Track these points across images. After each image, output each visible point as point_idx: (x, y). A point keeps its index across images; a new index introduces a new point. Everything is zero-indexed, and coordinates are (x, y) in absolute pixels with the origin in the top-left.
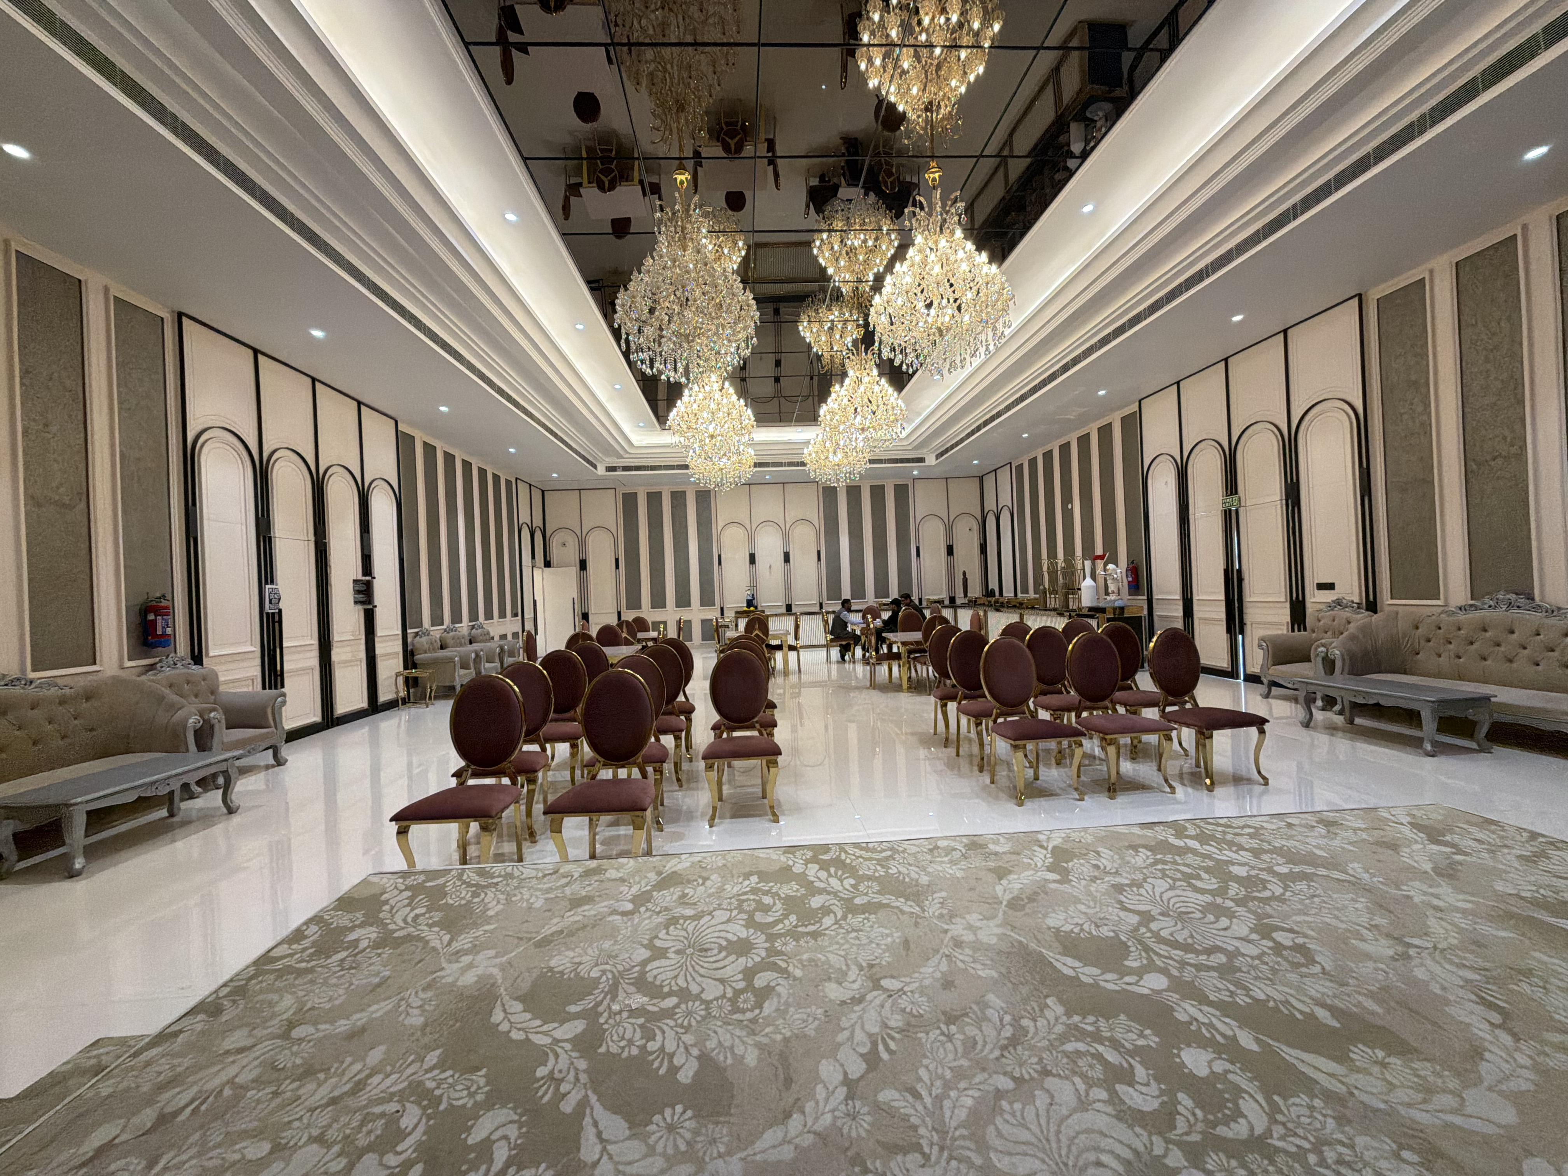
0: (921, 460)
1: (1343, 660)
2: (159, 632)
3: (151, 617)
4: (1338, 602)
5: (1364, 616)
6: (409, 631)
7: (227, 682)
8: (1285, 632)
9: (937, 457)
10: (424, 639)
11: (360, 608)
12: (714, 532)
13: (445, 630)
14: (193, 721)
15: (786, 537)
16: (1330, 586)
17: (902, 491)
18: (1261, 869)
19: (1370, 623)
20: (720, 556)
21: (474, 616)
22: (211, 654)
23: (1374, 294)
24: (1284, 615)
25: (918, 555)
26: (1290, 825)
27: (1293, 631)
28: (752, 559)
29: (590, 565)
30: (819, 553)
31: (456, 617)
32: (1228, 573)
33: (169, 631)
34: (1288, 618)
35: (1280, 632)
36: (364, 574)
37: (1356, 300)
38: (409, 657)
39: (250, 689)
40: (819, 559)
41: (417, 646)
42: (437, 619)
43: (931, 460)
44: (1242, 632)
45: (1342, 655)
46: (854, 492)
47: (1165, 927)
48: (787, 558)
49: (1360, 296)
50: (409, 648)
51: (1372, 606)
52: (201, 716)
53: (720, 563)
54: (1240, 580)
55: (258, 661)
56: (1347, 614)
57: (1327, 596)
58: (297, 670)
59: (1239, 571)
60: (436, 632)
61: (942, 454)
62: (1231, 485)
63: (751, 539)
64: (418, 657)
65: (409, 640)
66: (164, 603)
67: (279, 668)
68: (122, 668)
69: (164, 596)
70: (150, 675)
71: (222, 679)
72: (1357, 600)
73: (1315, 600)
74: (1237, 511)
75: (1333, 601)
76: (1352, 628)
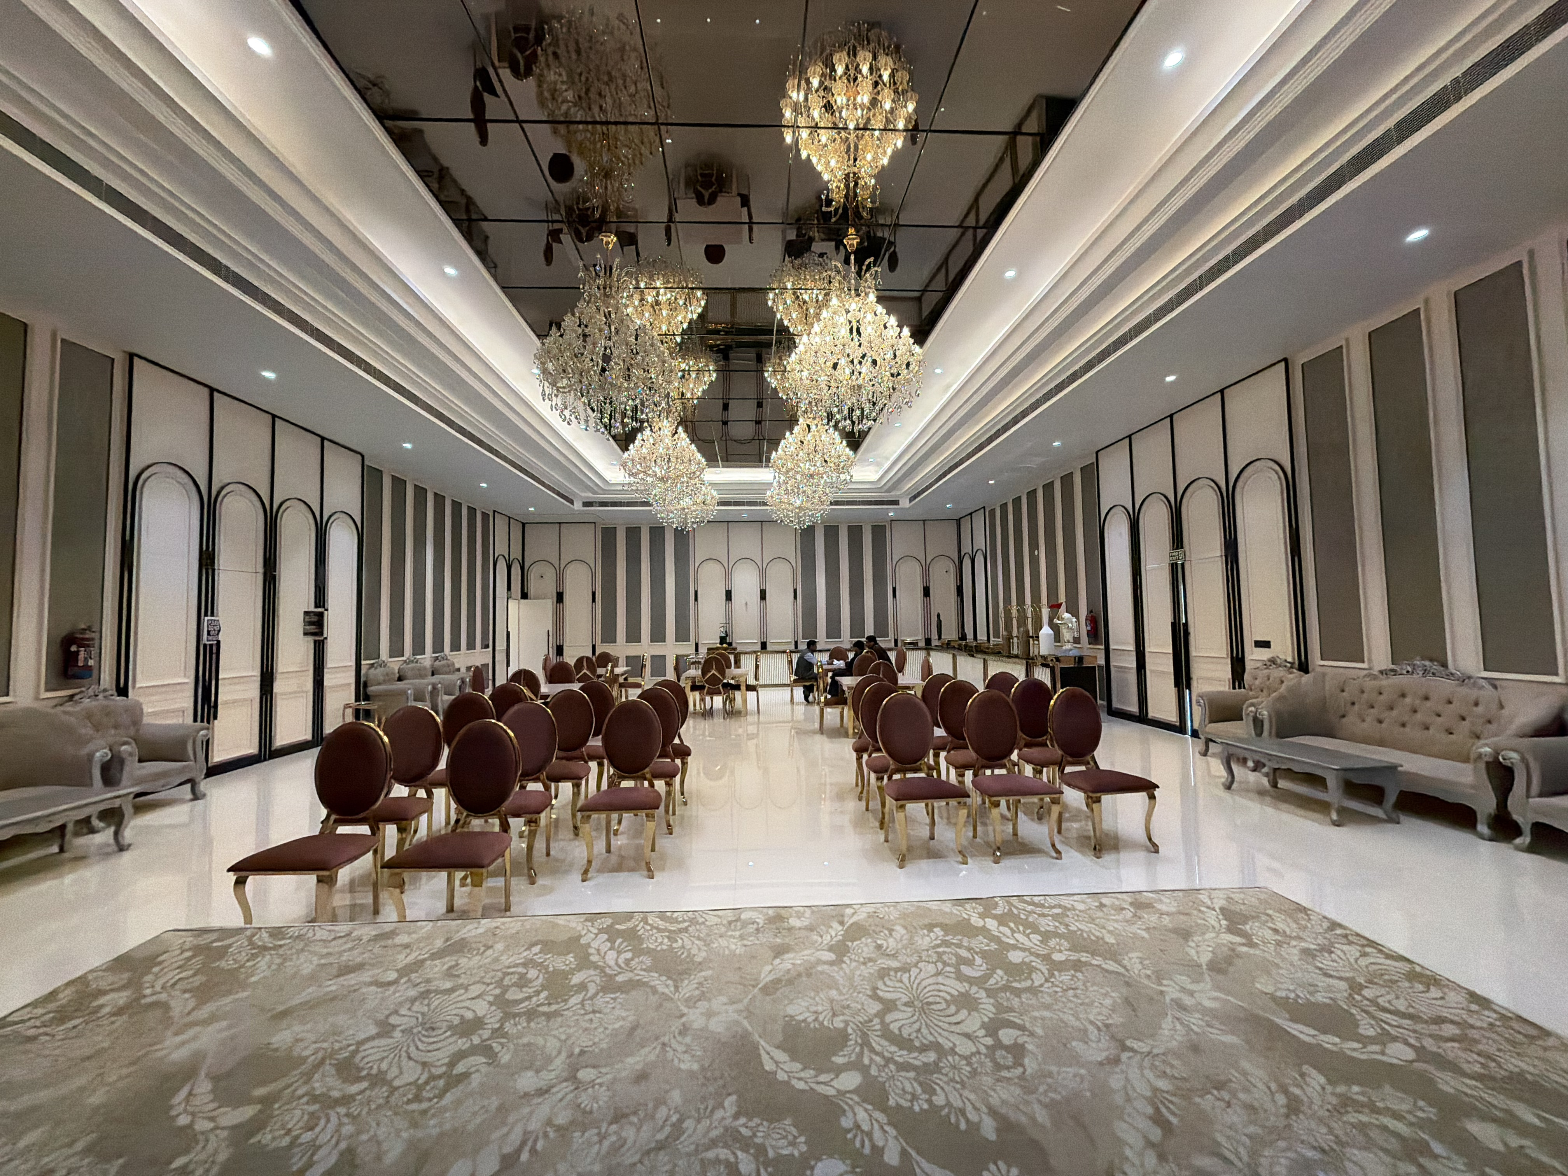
0: (895, 502)
1: (1271, 722)
2: (81, 664)
3: (74, 648)
4: (1273, 661)
5: (1294, 677)
6: (363, 662)
7: (155, 714)
8: (1227, 689)
9: (911, 501)
10: (380, 671)
11: (311, 639)
12: (692, 568)
13: (405, 661)
14: (101, 754)
15: (763, 574)
16: (1266, 644)
17: (879, 532)
18: (1038, 956)
19: (1299, 683)
20: (696, 592)
21: (438, 646)
22: (138, 685)
23: (1299, 360)
24: (1225, 671)
25: (894, 595)
26: (1102, 905)
27: (1234, 688)
28: (729, 595)
29: (567, 598)
30: (795, 591)
31: (419, 649)
32: (1175, 626)
33: (91, 663)
34: (1229, 675)
35: (1221, 689)
36: (316, 606)
37: (1283, 363)
38: (362, 689)
39: (181, 721)
40: (795, 597)
41: (371, 677)
42: (396, 650)
43: (905, 503)
44: (1189, 687)
45: (1270, 716)
46: (831, 532)
47: (899, 1020)
48: (763, 595)
49: (1286, 360)
50: (363, 679)
51: (1304, 667)
52: (111, 750)
53: (696, 599)
54: (1187, 634)
55: (191, 693)
56: (1279, 673)
57: (1263, 654)
58: (234, 701)
59: (1186, 625)
60: (395, 664)
61: (915, 497)
62: (1177, 540)
63: (728, 575)
64: (372, 689)
65: (363, 672)
66: (88, 635)
67: (213, 699)
68: (37, 698)
69: (89, 629)
70: (68, 707)
71: (147, 709)
72: (1290, 659)
73: (1254, 656)
74: (1183, 565)
75: (1269, 660)
76: (1283, 688)
